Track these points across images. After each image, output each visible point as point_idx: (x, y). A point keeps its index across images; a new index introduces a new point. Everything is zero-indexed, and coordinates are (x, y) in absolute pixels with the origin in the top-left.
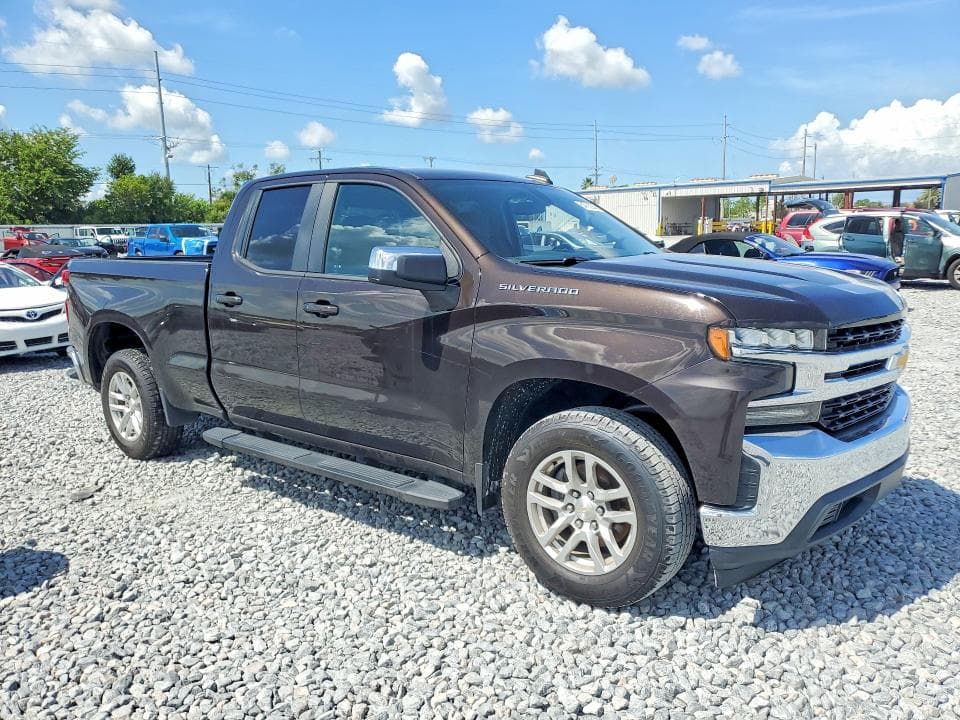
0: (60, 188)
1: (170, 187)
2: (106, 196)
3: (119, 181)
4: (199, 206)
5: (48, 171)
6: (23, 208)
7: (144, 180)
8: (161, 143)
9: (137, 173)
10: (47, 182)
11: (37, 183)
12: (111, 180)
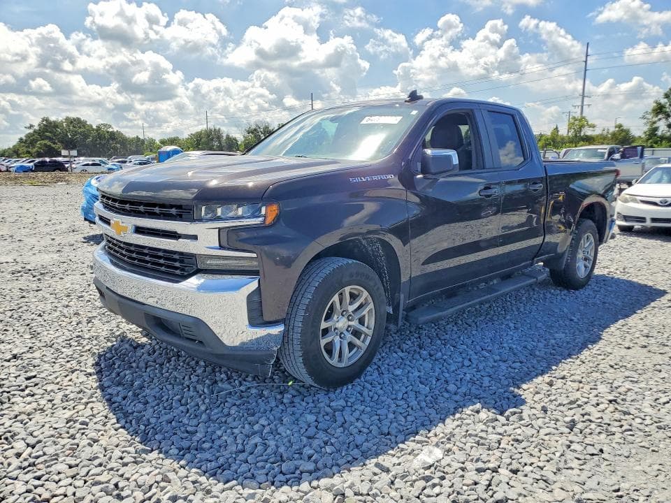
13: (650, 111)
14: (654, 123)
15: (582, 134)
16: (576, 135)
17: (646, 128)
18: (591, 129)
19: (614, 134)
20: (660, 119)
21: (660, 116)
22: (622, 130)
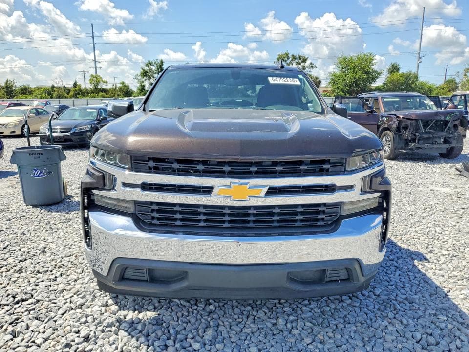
0: (363, 80)
1: (416, 78)
2: (383, 83)
3: (390, 76)
4: (430, 87)
5: (360, 73)
6: (347, 90)
7: (403, 75)
8: (417, 55)
9: (400, 72)
10: (359, 78)
11: (354, 78)
12: (388, 75)
13: (139, 74)
14: (143, 82)
15: (99, 87)
16: (96, 88)
17: (139, 85)
18: (105, 84)
19: (120, 88)
20: (146, 80)
21: (145, 78)
22: (125, 86)
